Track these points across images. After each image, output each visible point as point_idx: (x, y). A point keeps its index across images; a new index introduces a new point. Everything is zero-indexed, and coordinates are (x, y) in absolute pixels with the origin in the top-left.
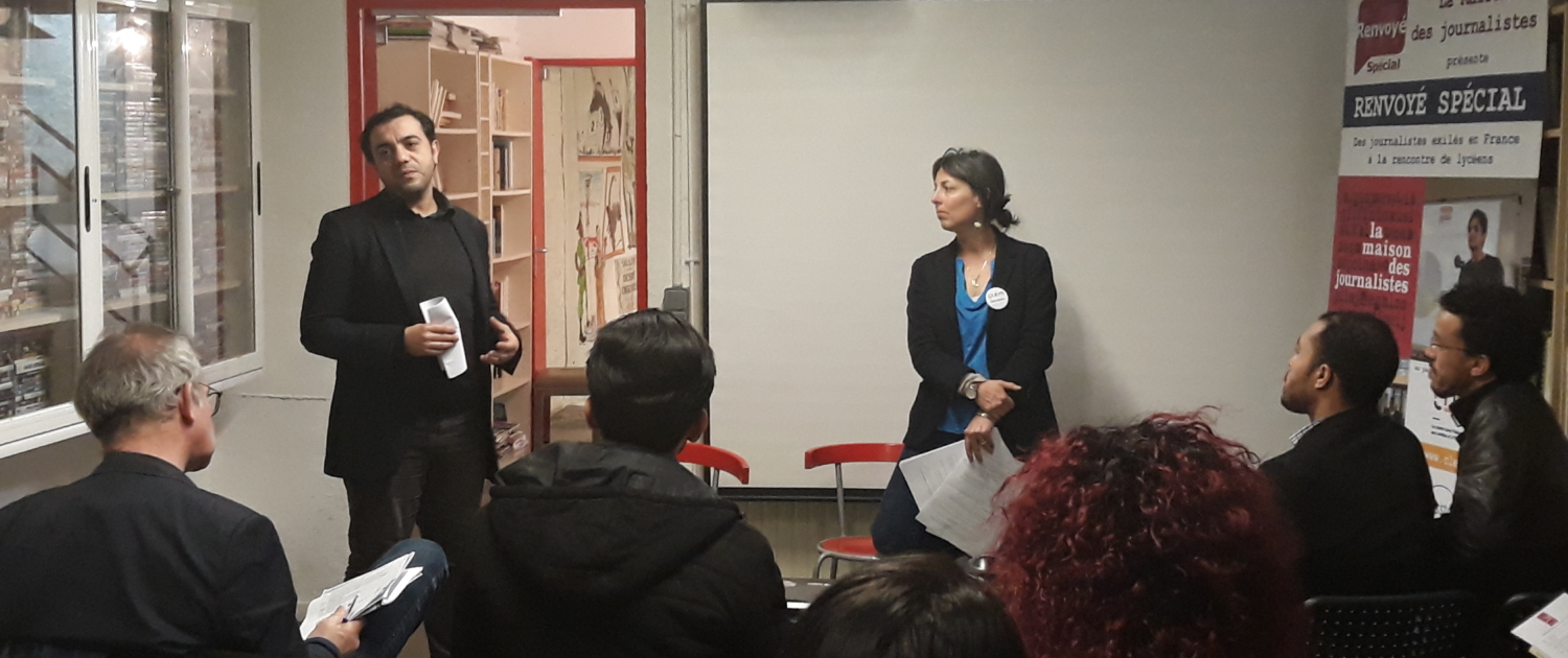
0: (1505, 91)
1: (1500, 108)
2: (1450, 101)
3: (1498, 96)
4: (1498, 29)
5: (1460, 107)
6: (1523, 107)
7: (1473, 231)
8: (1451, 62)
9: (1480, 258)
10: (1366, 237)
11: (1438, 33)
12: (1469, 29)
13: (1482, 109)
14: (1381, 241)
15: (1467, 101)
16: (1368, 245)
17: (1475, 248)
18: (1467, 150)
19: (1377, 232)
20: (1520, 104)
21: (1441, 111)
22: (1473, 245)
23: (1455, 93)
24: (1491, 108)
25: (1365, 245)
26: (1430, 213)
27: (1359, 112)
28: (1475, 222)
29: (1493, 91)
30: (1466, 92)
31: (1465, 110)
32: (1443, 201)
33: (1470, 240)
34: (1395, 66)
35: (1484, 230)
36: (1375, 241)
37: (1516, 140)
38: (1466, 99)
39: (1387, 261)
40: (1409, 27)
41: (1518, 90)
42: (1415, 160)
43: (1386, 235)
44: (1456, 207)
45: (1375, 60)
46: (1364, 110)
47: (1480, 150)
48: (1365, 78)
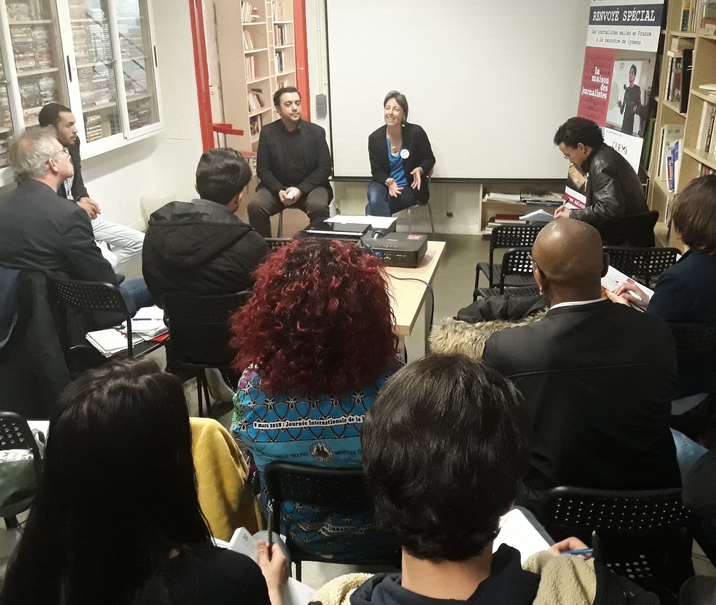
0: (648, 12)
1: (645, 20)
2: (627, 15)
3: (645, 14)
5: (630, 18)
6: (653, 20)
7: (631, 74)
9: (633, 86)
10: (593, 73)
13: (638, 20)
14: (599, 76)
16: (594, 77)
18: (631, 37)
19: (597, 72)
20: (653, 18)
22: (631, 80)
23: (629, 12)
24: (642, 20)
25: (593, 77)
26: (617, 64)
27: (594, 19)
28: (632, 70)
29: (643, 12)
30: (634, 12)
31: (632, 20)
32: (622, 60)
33: (630, 78)
35: (635, 74)
36: (597, 76)
37: (650, 34)
38: (632, 15)
39: (600, 84)
41: (653, 11)
42: (613, 41)
43: (601, 73)
44: (626, 62)
46: (596, 17)
47: (636, 38)
48: (598, 3)
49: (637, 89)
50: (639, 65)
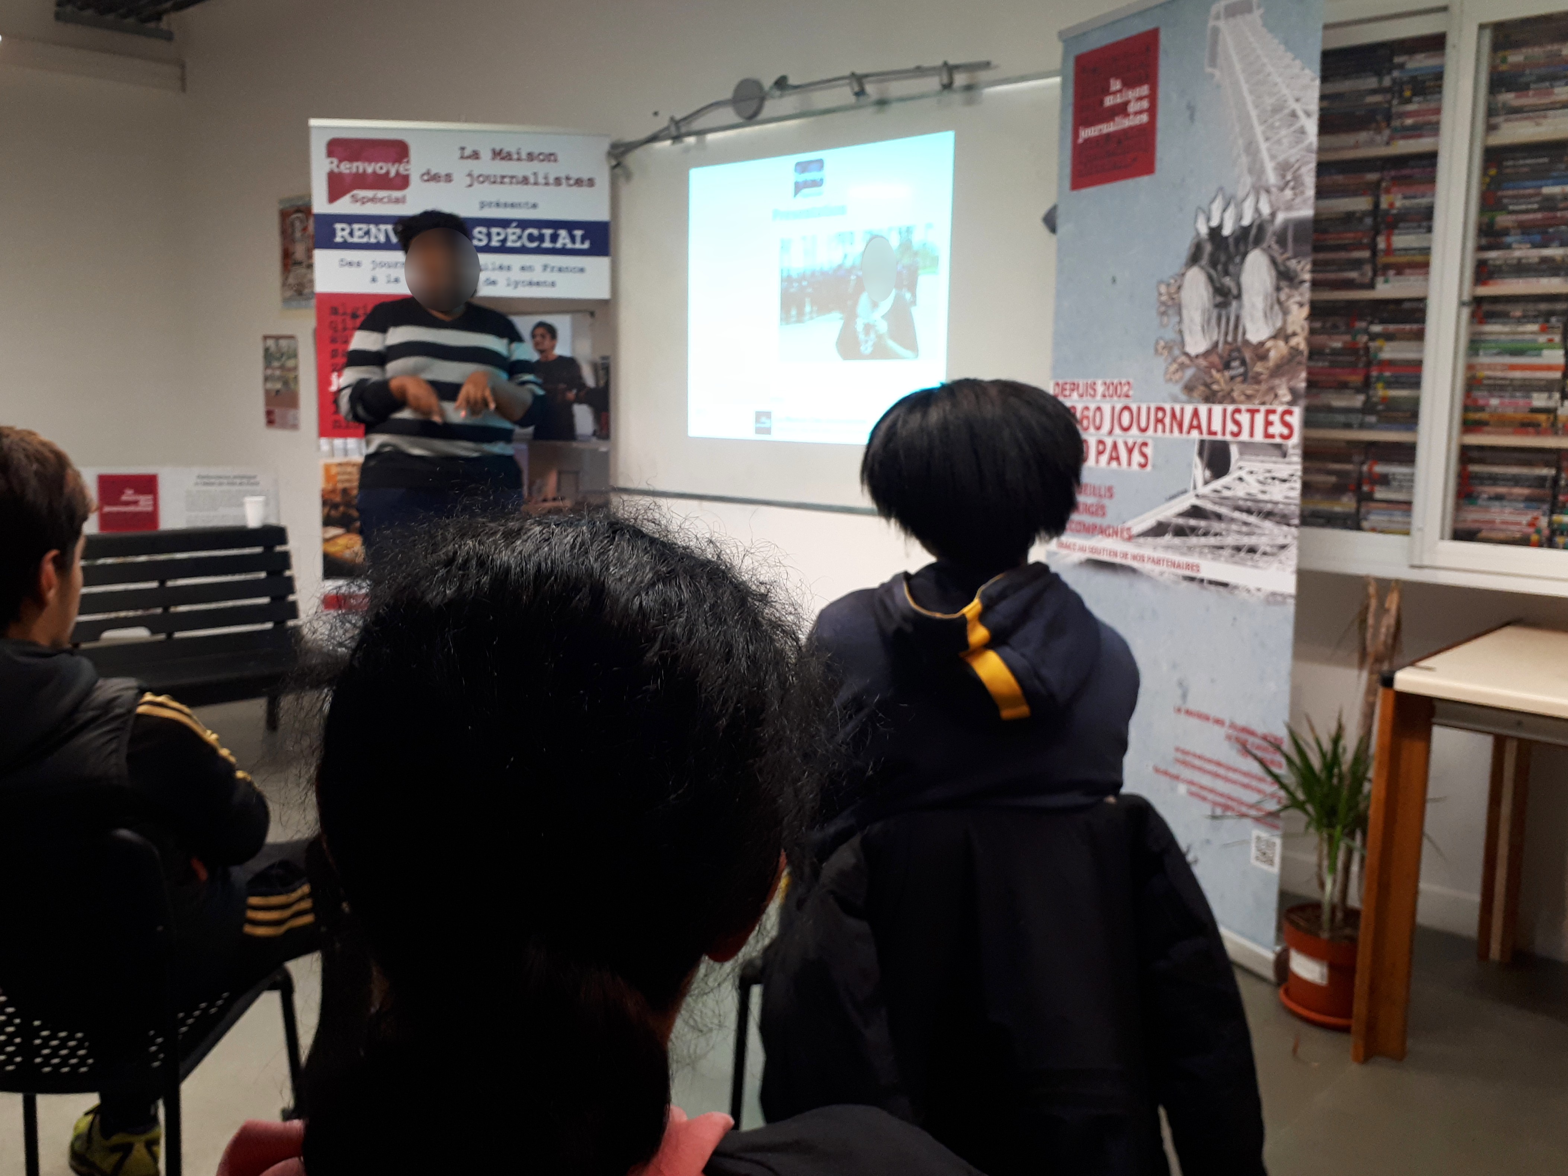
0: (563, 233)
1: (559, 245)
2: (489, 235)
3: (554, 238)
4: (547, 184)
5: (504, 241)
6: (586, 245)
7: (538, 339)
8: (483, 205)
9: (551, 358)
11: (460, 180)
12: (507, 180)
13: (534, 245)
15: (511, 238)
17: (541, 352)
18: (516, 275)
20: (583, 242)
21: (476, 242)
22: (541, 347)
23: (494, 230)
24: (547, 244)
27: (342, 237)
28: (539, 331)
29: (548, 232)
30: (510, 231)
31: (509, 244)
33: (535, 345)
34: (397, 201)
35: (553, 338)
37: (582, 270)
38: (512, 236)
40: (415, 167)
41: (578, 233)
45: (361, 193)
46: (351, 234)
47: (538, 275)
48: (345, 206)
49: (569, 364)
50: (562, 323)
